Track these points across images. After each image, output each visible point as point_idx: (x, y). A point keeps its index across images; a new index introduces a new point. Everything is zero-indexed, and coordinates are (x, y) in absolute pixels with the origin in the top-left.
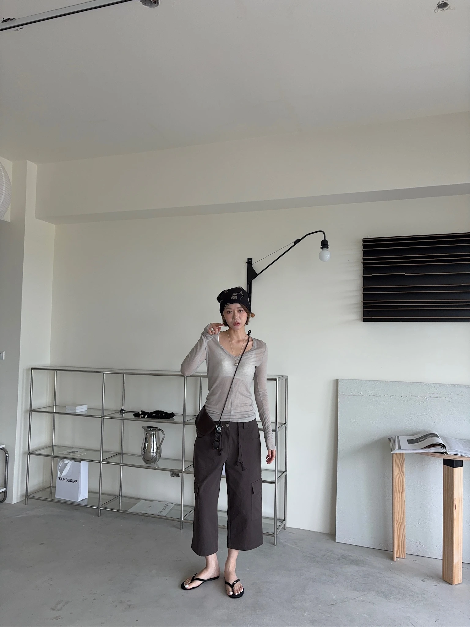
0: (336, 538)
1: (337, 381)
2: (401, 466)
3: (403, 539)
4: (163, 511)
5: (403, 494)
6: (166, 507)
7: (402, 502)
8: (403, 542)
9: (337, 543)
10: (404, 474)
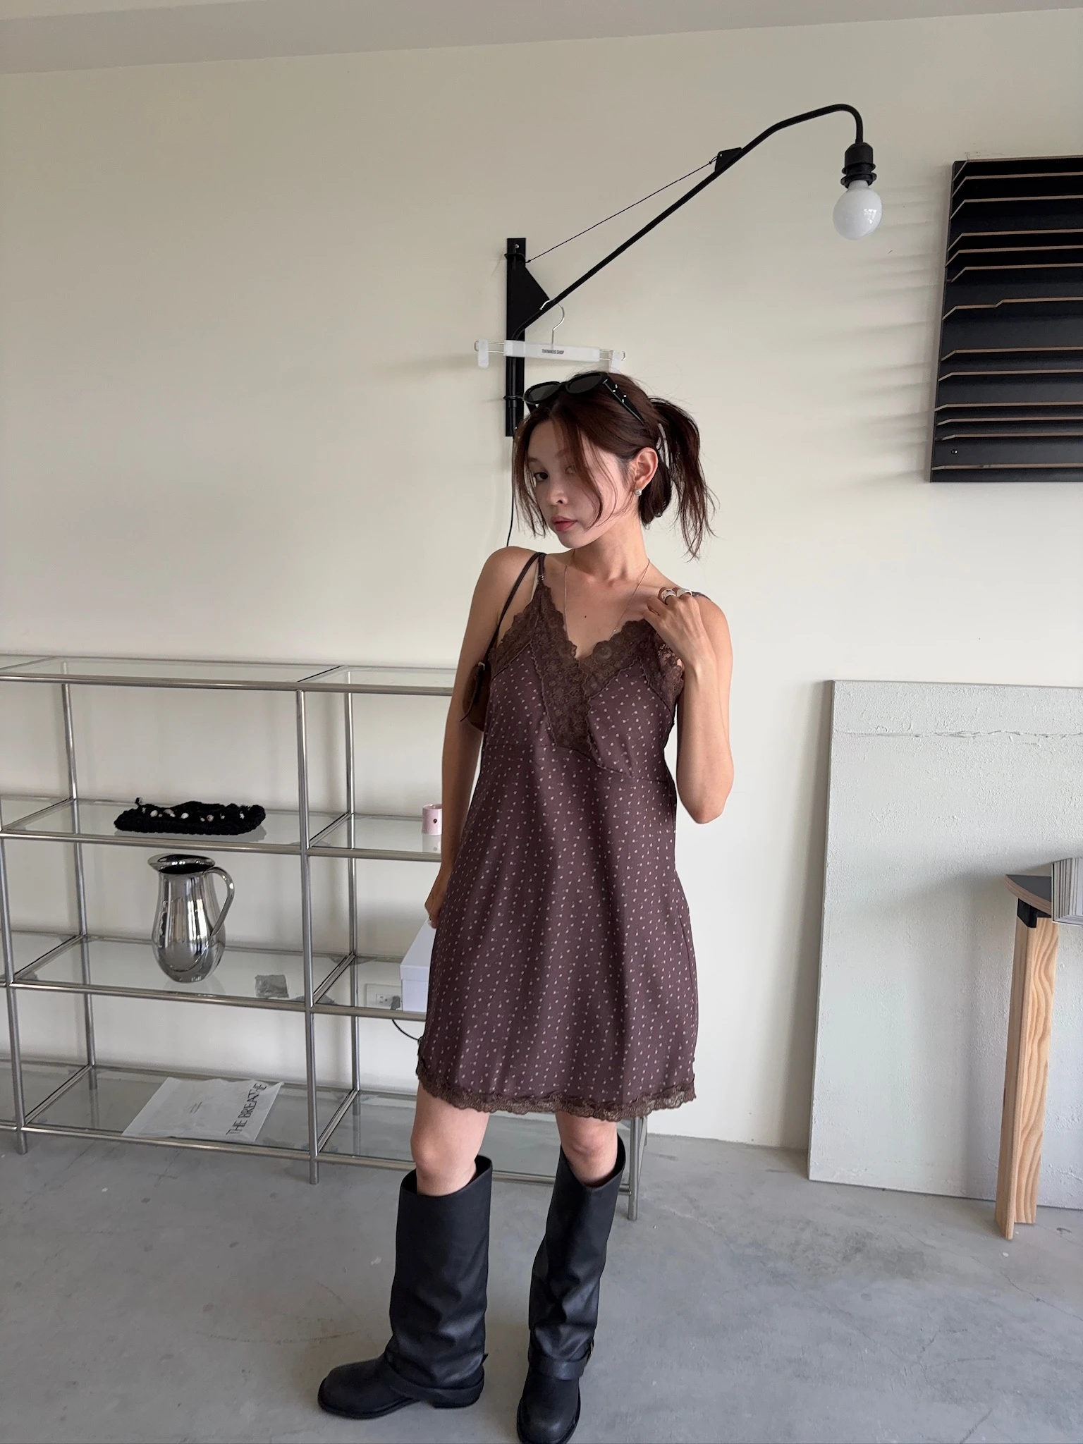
0: (811, 1169)
1: (829, 685)
2: (1044, 963)
3: (1033, 1172)
4: (243, 1120)
5: (1043, 1045)
6: (253, 1104)
7: (1039, 1067)
8: (1031, 1180)
9: (816, 1184)
10: (1051, 986)
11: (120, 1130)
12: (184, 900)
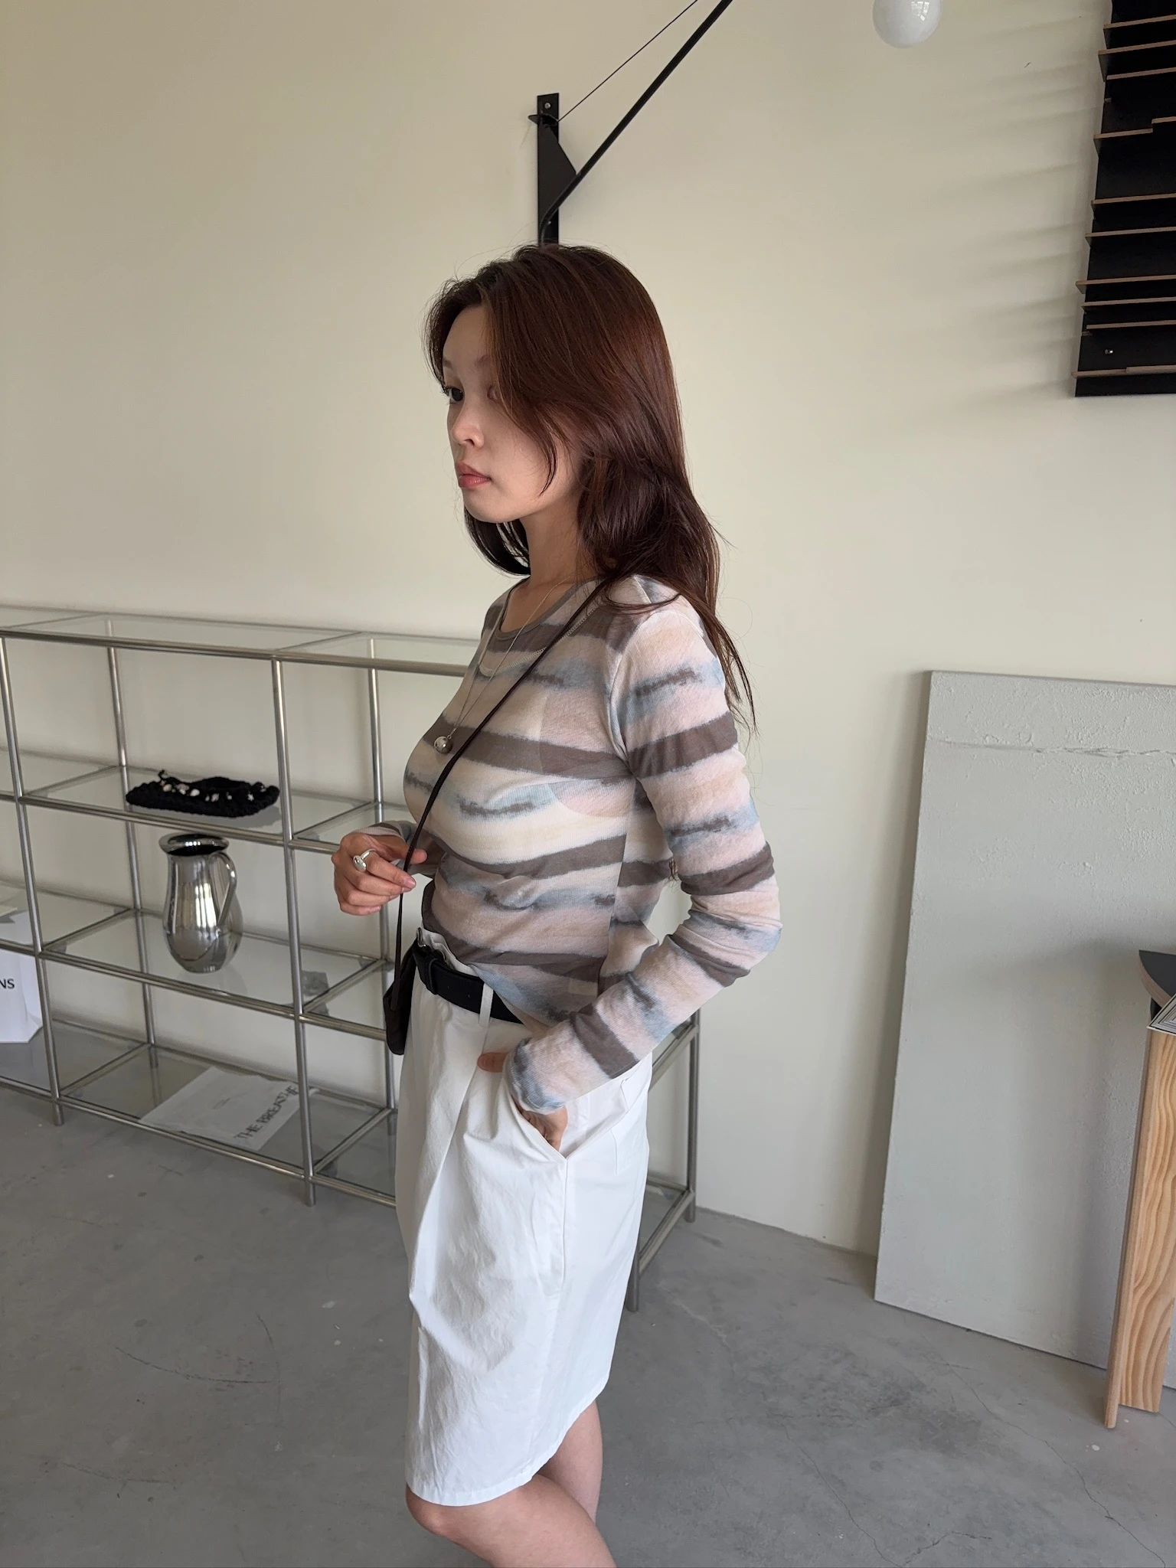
0: (878, 1288)
1: (925, 679)
3: (1157, 1348)
4: (259, 1125)
6: (276, 1109)
8: (1154, 1358)
11: (138, 1116)
12: (191, 884)
